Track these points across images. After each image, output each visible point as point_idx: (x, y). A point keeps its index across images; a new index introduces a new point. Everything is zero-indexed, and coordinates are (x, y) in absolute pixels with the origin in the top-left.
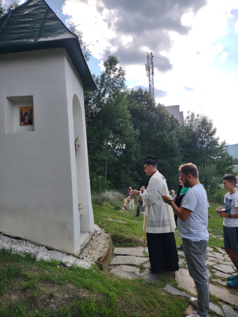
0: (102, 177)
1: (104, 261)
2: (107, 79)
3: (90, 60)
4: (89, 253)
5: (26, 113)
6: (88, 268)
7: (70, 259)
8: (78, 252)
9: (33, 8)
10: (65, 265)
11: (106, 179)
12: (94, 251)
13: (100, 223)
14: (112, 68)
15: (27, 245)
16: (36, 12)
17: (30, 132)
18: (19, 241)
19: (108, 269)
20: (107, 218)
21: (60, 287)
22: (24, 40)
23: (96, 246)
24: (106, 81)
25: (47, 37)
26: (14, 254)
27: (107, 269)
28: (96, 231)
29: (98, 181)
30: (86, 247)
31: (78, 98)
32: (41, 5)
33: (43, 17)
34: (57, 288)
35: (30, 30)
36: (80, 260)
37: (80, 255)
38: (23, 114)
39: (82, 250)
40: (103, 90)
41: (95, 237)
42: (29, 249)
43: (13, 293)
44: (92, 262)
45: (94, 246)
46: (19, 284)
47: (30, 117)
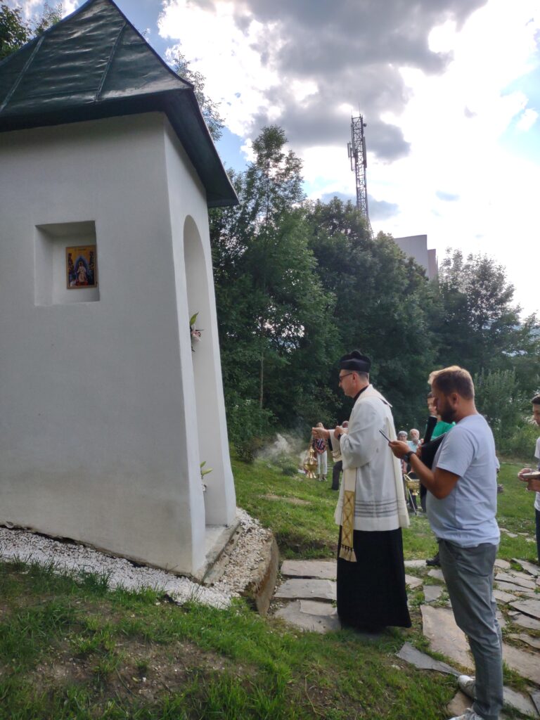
0: (253, 401)
1: (259, 592)
2: (260, 179)
3: (221, 138)
4: (225, 572)
5: (81, 260)
6: (223, 607)
7: (184, 586)
8: (201, 572)
9: (93, 25)
10: (173, 599)
11: (261, 406)
12: (236, 568)
13: (249, 506)
14: (272, 154)
15: (87, 554)
16: (99, 32)
17: (90, 303)
18: (69, 545)
19: (270, 608)
21: (161, 649)
22: (73, 97)
23: (240, 556)
24: (258, 184)
25: (123, 88)
26: (58, 575)
27: (267, 610)
28: (240, 524)
29: (245, 411)
30: (218, 558)
31: (197, 223)
32: (110, 16)
33: (114, 43)
34: (155, 651)
35: (86, 75)
36: (206, 589)
37: (205, 577)
38: (74, 263)
39: (210, 566)
40: (253, 206)
41: (238, 535)
42: (92, 564)
43: (58, 662)
44: (232, 593)
45: (237, 556)
46: (71, 642)
47: (88, 268)
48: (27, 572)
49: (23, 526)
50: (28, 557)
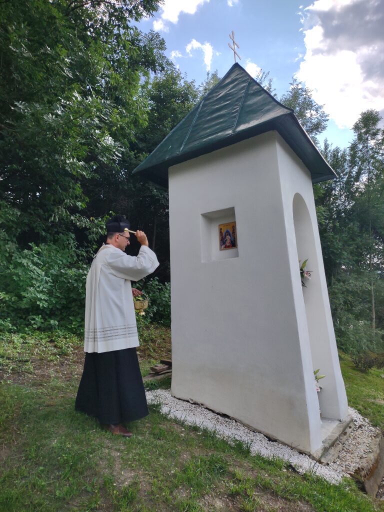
0: (366, 322)
1: (367, 477)
2: (361, 151)
4: (339, 457)
5: (227, 232)
6: (334, 482)
7: (304, 461)
8: (318, 453)
9: (231, 86)
10: (296, 469)
11: (374, 327)
12: (348, 454)
13: (360, 407)
15: (237, 427)
16: (234, 90)
17: (233, 259)
18: (227, 419)
19: (378, 492)
20: (375, 398)
21: (286, 504)
23: (352, 446)
24: (360, 154)
25: (248, 122)
26: (219, 439)
28: (352, 421)
29: (360, 330)
30: (333, 445)
32: (240, 78)
33: (243, 94)
34: (281, 504)
35: (227, 118)
36: (322, 466)
37: (321, 457)
38: (224, 234)
39: (326, 450)
40: (357, 171)
41: (351, 430)
42: (243, 435)
43: (217, 496)
44: (344, 474)
45: (349, 445)
46: (226, 485)
47: (232, 236)
48: (201, 433)
49: (199, 403)
50: (201, 423)
